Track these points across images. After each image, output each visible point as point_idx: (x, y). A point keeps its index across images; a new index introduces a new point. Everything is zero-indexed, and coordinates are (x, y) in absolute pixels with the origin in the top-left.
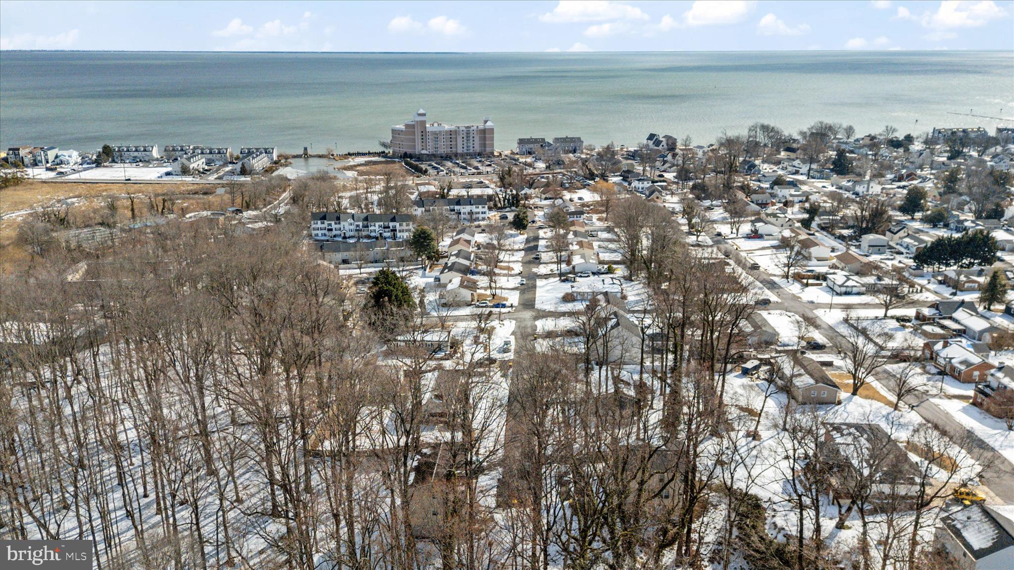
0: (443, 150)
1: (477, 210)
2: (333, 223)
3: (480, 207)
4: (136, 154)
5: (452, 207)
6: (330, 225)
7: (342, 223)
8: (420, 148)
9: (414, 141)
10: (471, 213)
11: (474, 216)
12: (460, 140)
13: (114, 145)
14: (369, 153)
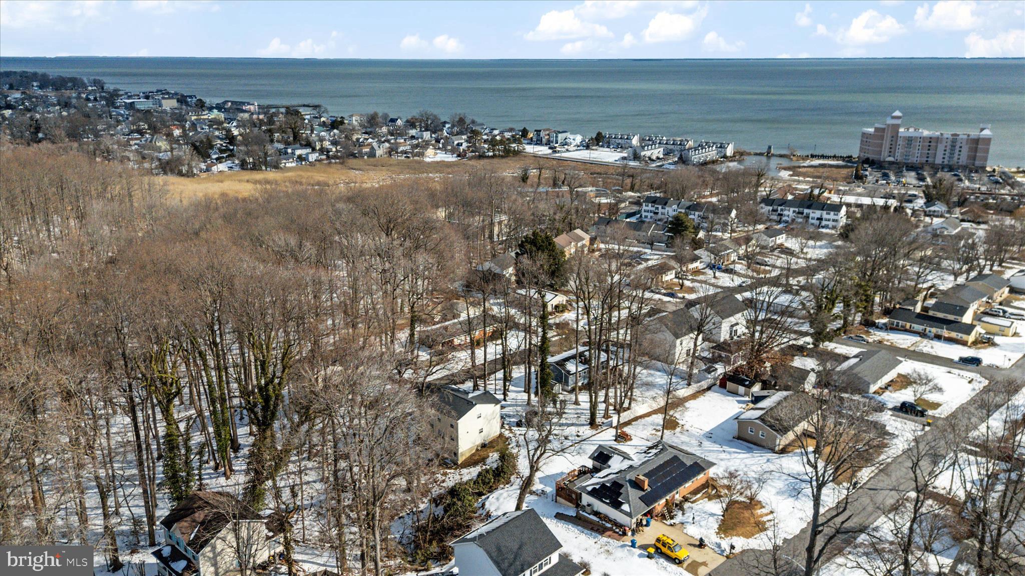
0: (916, 157)
1: (827, 217)
2: (660, 207)
3: (832, 213)
4: (620, 141)
5: (801, 209)
6: (657, 208)
7: (667, 208)
8: (886, 154)
9: (881, 145)
10: (820, 219)
11: (824, 223)
12: (941, 148)
13: (606, 133)
14: (835, 157)
